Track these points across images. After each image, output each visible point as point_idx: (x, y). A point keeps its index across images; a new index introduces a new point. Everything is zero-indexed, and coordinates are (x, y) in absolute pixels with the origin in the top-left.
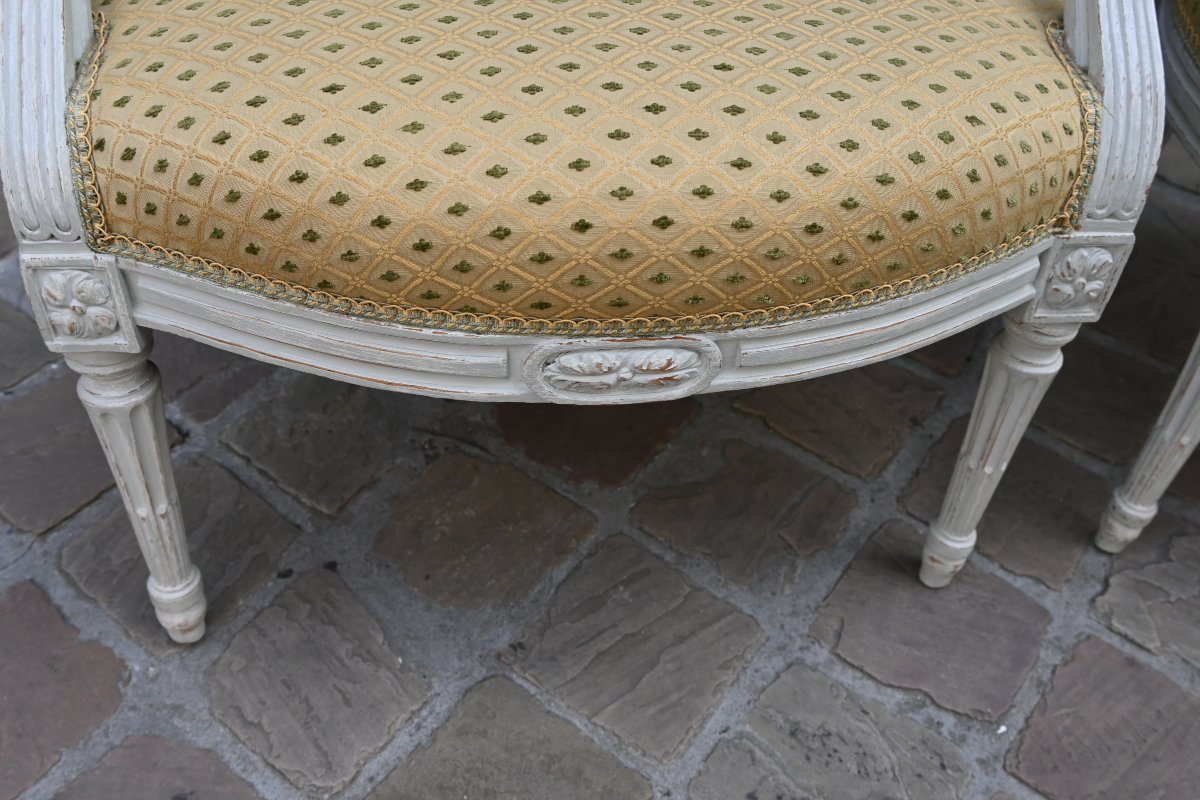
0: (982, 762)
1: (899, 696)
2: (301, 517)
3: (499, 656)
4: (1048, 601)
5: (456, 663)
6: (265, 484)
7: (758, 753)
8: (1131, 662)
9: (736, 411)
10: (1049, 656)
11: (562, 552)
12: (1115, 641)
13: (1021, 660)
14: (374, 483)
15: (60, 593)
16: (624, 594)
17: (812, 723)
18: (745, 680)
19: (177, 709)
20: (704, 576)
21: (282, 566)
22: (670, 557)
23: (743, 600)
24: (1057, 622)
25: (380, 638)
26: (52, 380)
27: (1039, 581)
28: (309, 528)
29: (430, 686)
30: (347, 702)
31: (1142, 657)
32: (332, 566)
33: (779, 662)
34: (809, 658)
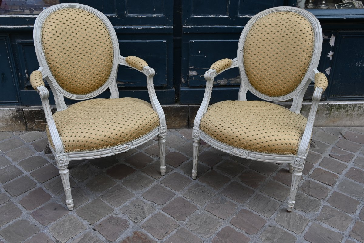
0: (158, 209)
1: (150, 202)
2: (77, 182)
3: (99, 197)
4: (176, 193)
5: (93, 197)
6: (73, 178)
7: (129, 207)
8: (184, 199)
9: (142, 171)
10: (173, 199)
11: (111, 186)
12: (183, 197)
13: (168, 199)
14: (88, 178)
15: (44, 189)
16: (118, 191)
17: (137, 204)
18: (130, 200)
19: (57, 201)
20: (130, 190)
21: (73, 187)
22: (125, 187)
23: (134, 192)
24: (176, 195)
25: (84, 194)
26: (46, 166)
27: (176, 191)
28: (78, 183)
29: (89, 199)
30: (78, 200)
31: (186, 199)
32: (80, 187)
33: (136, 198)
34: (140, 198)
